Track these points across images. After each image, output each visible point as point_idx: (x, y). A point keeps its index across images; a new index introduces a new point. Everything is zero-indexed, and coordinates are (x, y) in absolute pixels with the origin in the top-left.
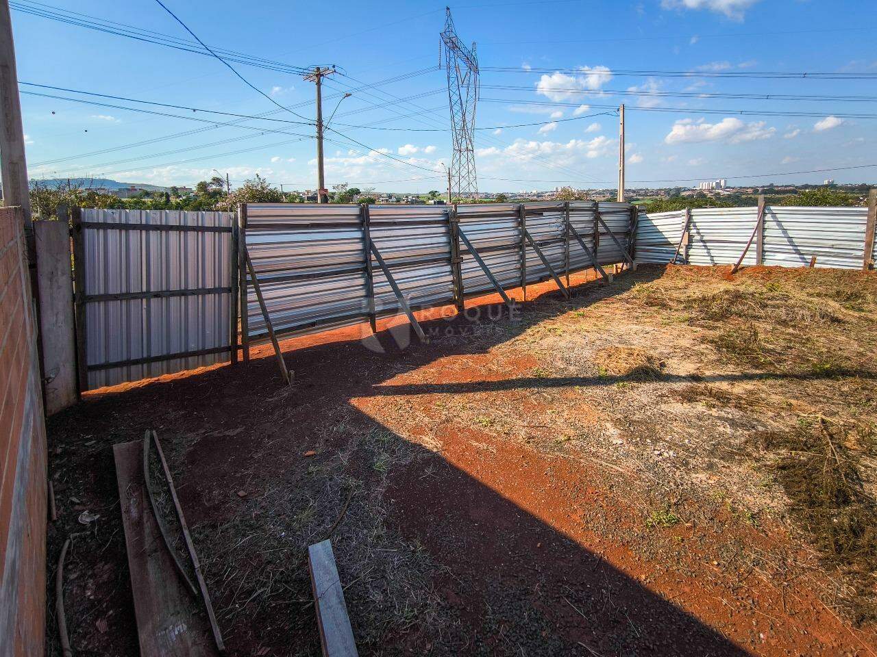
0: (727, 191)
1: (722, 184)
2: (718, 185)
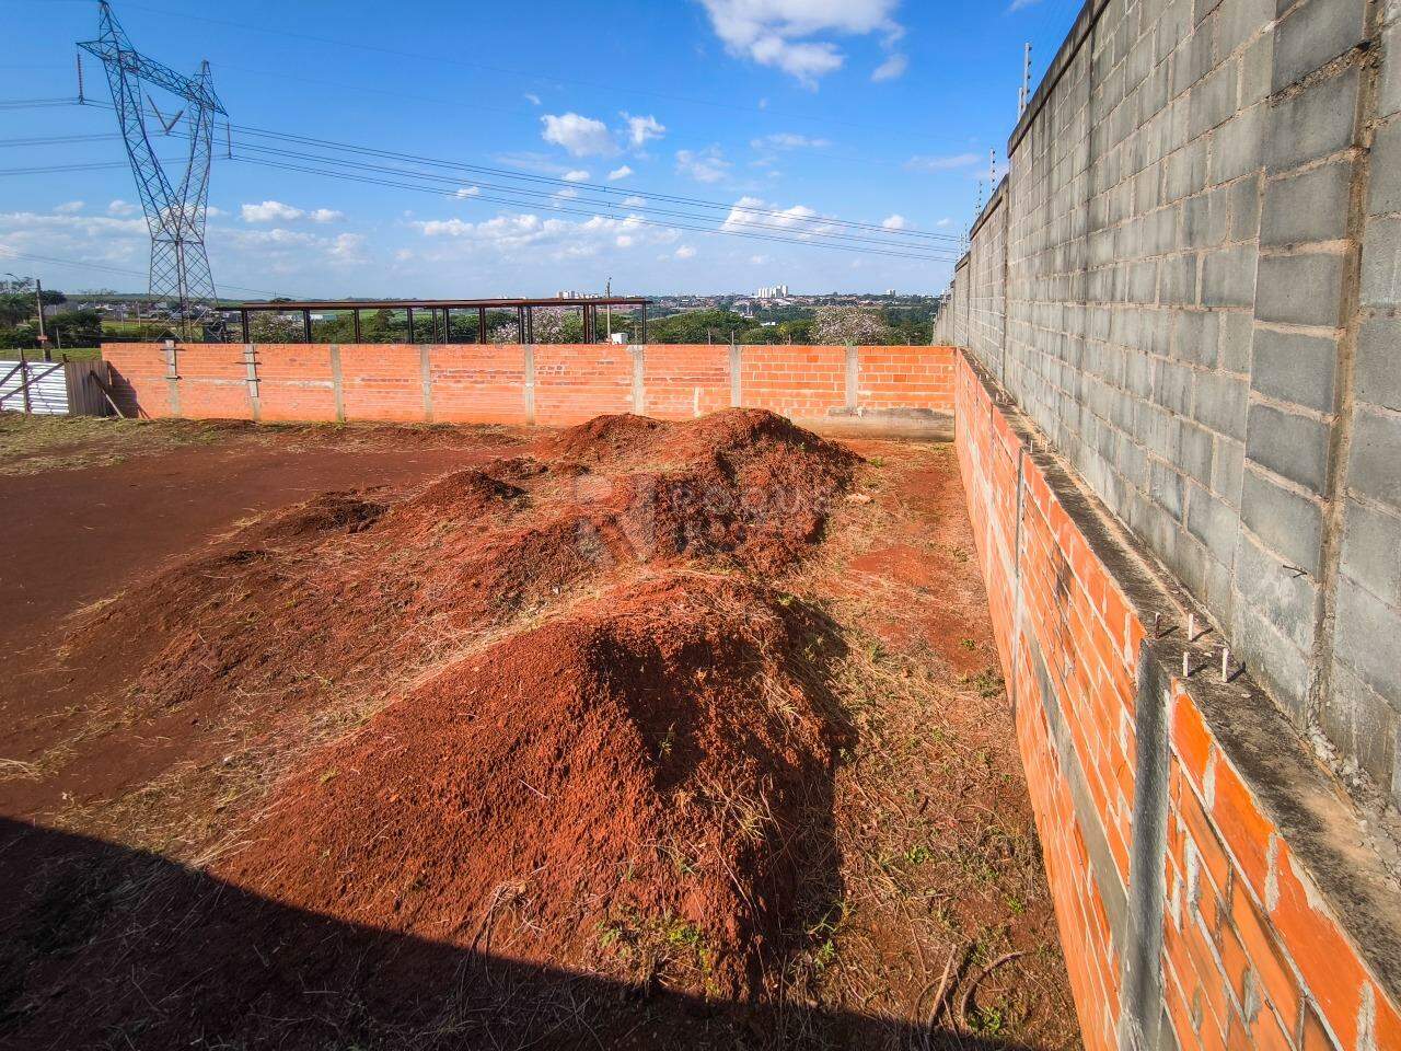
0: (788, 301)
1: (784, 290)
2: (779, 293)
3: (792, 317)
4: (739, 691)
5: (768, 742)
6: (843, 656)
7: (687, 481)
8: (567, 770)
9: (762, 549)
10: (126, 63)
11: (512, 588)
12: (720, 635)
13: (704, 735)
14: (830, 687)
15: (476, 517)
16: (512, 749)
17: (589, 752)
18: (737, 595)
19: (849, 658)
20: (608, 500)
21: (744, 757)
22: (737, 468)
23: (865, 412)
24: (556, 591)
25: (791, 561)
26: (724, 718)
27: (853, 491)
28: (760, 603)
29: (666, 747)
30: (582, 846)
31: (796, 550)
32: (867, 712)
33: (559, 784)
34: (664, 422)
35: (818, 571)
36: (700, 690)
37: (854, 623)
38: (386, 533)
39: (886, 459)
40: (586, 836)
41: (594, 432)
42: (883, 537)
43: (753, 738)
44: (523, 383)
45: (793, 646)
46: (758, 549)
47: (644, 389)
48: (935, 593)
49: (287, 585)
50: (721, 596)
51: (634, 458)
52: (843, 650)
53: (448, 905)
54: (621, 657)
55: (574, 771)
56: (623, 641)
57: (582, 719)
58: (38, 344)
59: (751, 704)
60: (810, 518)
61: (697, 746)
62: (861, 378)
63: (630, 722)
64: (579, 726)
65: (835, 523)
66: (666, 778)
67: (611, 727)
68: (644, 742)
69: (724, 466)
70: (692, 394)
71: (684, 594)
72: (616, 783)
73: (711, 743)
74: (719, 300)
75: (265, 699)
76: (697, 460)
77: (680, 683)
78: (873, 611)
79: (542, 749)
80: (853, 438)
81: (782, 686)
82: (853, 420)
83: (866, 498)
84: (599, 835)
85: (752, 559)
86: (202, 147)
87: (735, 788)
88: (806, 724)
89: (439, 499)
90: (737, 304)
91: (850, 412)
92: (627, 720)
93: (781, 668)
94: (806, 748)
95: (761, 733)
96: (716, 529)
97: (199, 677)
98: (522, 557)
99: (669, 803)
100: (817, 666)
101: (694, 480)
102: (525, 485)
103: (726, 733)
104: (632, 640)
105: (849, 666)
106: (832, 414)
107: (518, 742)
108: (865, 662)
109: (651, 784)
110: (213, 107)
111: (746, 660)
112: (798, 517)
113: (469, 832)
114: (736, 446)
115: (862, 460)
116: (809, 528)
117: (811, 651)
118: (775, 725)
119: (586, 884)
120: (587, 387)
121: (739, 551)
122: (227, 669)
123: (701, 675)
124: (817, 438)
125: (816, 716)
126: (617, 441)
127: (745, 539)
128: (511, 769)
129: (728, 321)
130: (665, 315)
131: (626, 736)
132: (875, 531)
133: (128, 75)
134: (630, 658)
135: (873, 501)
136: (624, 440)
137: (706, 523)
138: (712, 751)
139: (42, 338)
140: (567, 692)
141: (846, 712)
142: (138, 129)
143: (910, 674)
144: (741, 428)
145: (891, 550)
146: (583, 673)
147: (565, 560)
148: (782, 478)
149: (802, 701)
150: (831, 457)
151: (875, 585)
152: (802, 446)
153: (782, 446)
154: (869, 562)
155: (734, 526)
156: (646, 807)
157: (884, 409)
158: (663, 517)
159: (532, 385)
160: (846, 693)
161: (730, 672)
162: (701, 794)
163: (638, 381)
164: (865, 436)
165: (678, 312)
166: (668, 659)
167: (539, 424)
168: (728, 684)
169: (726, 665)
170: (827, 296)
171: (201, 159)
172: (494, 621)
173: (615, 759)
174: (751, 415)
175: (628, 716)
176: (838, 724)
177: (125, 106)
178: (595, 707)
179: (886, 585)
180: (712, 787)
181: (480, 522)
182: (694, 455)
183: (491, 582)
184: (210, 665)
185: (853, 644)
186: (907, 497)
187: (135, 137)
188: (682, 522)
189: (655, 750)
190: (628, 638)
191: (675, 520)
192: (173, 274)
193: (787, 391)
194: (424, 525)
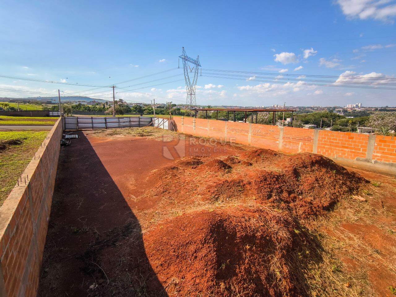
0: (361, 109)
1: (359, 105)
2: (357, 106)
3: (362, 115)
4: (260, 258)
5: (264, 282)
6: (318, 263)
7: (280, 176)
8: (196, 257)
9: (301, 207)
10: (186, 59)
11: (217, 195)
12: (262, 235)
13: (239, 268)
14: (305, 273)
15: (216, 172)
16: (187, 244)
17: (202, 256)
18: (277, 223)
19: (321, 265)
20: (251, 176)
21: (251, 283)
22: (301, 175)
23: (375, 162)
24: (228, 199)
25: (312, 215)
26: (250, 265)
27: (357, 194)
28: (285, 229)
29: (224, 266)
30: (192, 281)
31: (317, 211)
32: (319, 291)
33: (194, 260)
34: (280, 154)
35: (324, 222)
36: (245, 252)
37: (332, 250)
38: (198, 171)
39: (382, 184)
40: (195, 279)
41: (257, 153)
42: (365, 219)
43: (258, 278)
44: (248, 134)
45: (293, 250)
46: (299, 206)
47: (283, 140)
48: (383, 256)
49: (177, 178)
50: (271, 221)
51: (267, 164)
52: (320, 259)
53: (164, 274)
54: (222, 231)
55: (198, 259)
56: (226, 226)
57: (203, 245)
58: (169, 114)
59: (263, 265)
60: (328, 200)
61: (235, 271)
62: (376, 148)
63: (215, 253)
64: (202, 247)
65: (341, 205)
66: (220, 276)
67: (209, 252)
68: (217, 261)
69: (296, 173)
70: (299, 144)
71: (258, 216)
72: (206, 269)
73: (241, 272)
74: (329, 108)
75: (167, 202)
76: (287, 169)
77: (239, 247)
78: (344, 249)
79: (192, 248)
80: (368, 171)
81: (280, 264)
82: (369, 164)
83: (362, 199)
84: (198, 281)
85: (296, 209)
86: (196, 74)
87: (243, 292)
88: (285, 283)
89: (210, 165)
90: (337, 110)
91: (367, 161)
92: (214, 252)
93: (283, 256)
94: (280, 292)
95: (263, 277)
96: (285, 195)
97: (159, 192)
98: (222, 187)
99: (218, 285)
100: (302, 262)
101: (283, 176)
102: (233, 166)
103: (248, 271)
104: (229, 227)
105: (319, 268)
106: (357, 160)
107: (188, 243)
108: (329, 269)
109: (214, 275)
110: (199, 65)
111: (269, 248)
112: (323, 199)
113: (173, 259)
114: (303, 167)
115: (368, 182)
116: (326, 204)
117: (301, 255)
118: (270, 277)
119: (190, 293)
120: (265, 137)
121: (291, 205)
122: (164, 192)
123: (248, 247)
124: (344, 169)
125: (290, 282)
126: (263, 157)
127: (296, 201)
128: (185, 249)
129: (331, 116)
130: (307, 113)
131: (212, 257)
132: (361, 215)
133: (186, 62)
134: (225, 232)
135: (366, 201)
136: (265, 157)
137: (282, 192)
138: (240, 275)
139: (170, 113)
140: (201, 236)
141: (308, 287)
142: (186, 72)
143: (350, 286)
144: (307, 161)
145: (366, 226)
146: (207, 232)
147: (232, 191)
148: (320, 182)
149: (287, 273)
150: (349, 178)
151: (350, 238)
152: (334, 171)
153: (324, 170)
154: (352, 228)
155: (292, 195)
156: (211, 282)
157: (387, 162)
158: (266, 186)
159: (250, 135)
160: (311, 278)
161: (260, 250)
162: (230, 287)
163: (281, 137)
164: (374, 172)
165: (312, 112)
166: (238, 237)
167: (251, 145)
168: (257, 254)
169: (260, 247)
170: (382, 107)
171: (196, 77)
172: (210, 202)
173: (207, 262)
174: (313, 156)
175: (215, 251)
176: (301, 289)
177: (185, 68)
178: (207, 243)
179: (356, 241)
180: (235, 287)
181: (217, 174)
182: (286, 167)
183: (212, 191)
184: (162, 190)
185: (326, 259)
186: (388, 204)
187: (186, 74)
188: (272, 190)
189: (220, 265)
190: (228, 226)
191: (270, 188)
192: (190, 101)
193: (337, 148)
194: (205, 171)
